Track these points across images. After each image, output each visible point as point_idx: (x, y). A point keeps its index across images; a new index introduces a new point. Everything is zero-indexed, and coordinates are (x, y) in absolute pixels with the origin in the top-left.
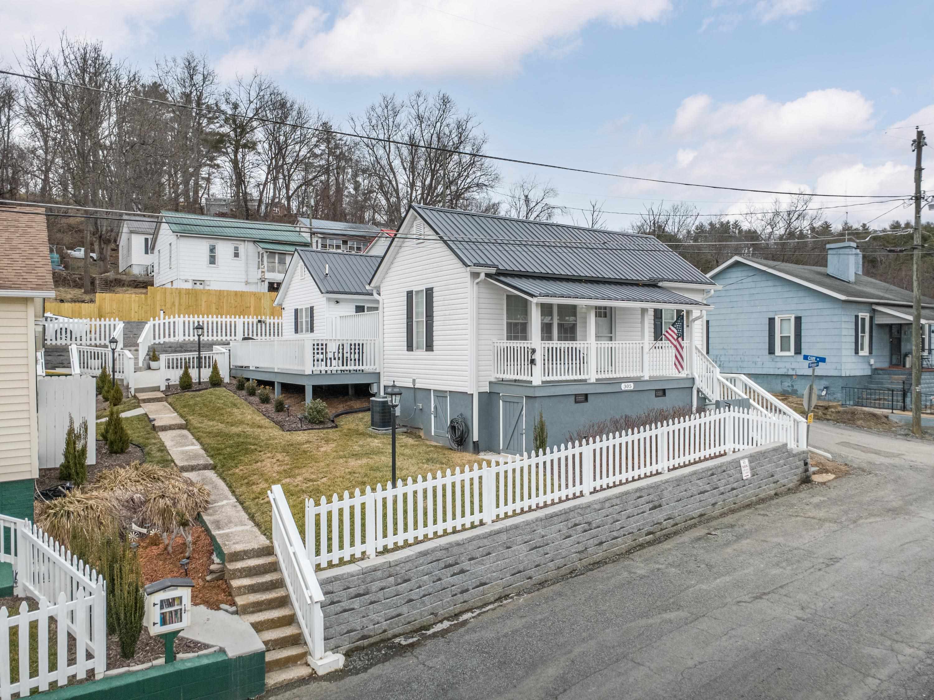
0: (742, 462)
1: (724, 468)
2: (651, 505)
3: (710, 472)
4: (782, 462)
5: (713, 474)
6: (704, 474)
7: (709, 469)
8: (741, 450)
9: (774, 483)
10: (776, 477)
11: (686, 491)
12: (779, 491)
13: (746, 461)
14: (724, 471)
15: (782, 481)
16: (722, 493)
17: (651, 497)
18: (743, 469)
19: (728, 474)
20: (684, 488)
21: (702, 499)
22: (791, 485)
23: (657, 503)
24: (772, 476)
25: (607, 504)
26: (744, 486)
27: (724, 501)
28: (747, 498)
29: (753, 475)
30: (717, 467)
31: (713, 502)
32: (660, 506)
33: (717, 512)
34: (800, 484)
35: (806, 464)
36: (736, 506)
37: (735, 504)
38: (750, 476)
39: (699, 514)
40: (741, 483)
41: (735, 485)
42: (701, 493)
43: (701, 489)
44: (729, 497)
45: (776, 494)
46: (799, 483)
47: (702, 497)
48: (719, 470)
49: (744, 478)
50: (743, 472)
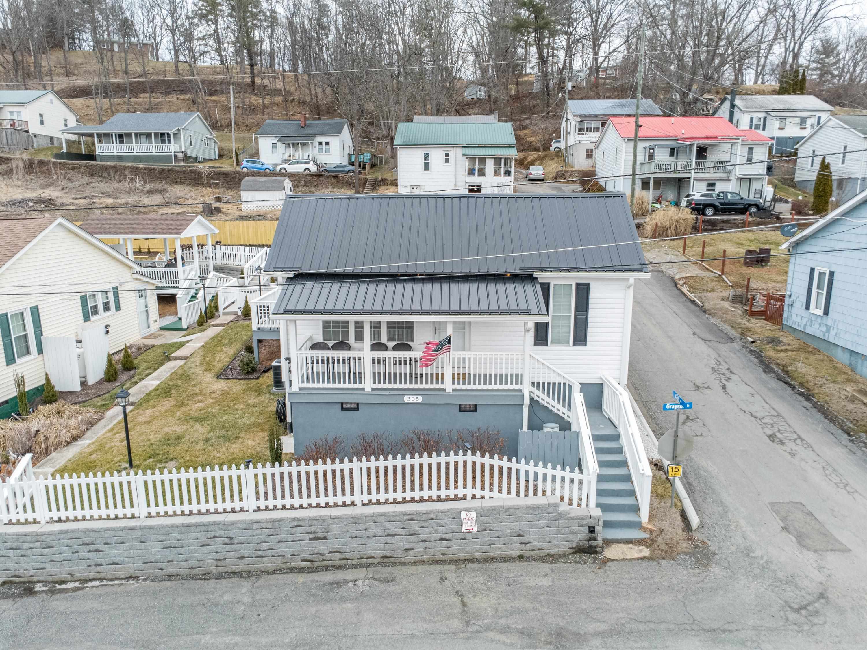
0: (464, 514)
1: (432, 516)
2: (312, 536)
3: (409, 517)
4: (542, 523)
5: (412, 520)
6: (398, 518)
7: (405, 514)
9: (521, 543)
10: (526, 539)
11: (366, 529)
12: (527, 553)
13: (473, 514)
14: (432, 519)
15: (538, 545)
16: (425, 541)
17: (313, 529)
18: (463, 521)
19: (437, 523)
20: (364, 527)
21: (389, 541)
22: (552, 551)
23: (320, 535)
24: (520, 535)
25: (255, 526)
26: (464, 539)
27: (426, 548)
28: (467, 552)
29: (484, 530)
30: (419, 514)
31: (407, 547)
32: (325, 538)
33: (411, 558)
34: (576, 552)
35: (592, 530)
36: (444, 558)
37: (443, 554)
38: (475, 529)
39: (382, 555)
40: (459, 536)
41: (447, 536)
42: (388, 535)
43: (391, 532)
44: (435, 547)
45: (521, 557)
46: (571, 551)
47: (389, 539)
48: (424, 517)
49: (464, 530)
50: (463, 525)
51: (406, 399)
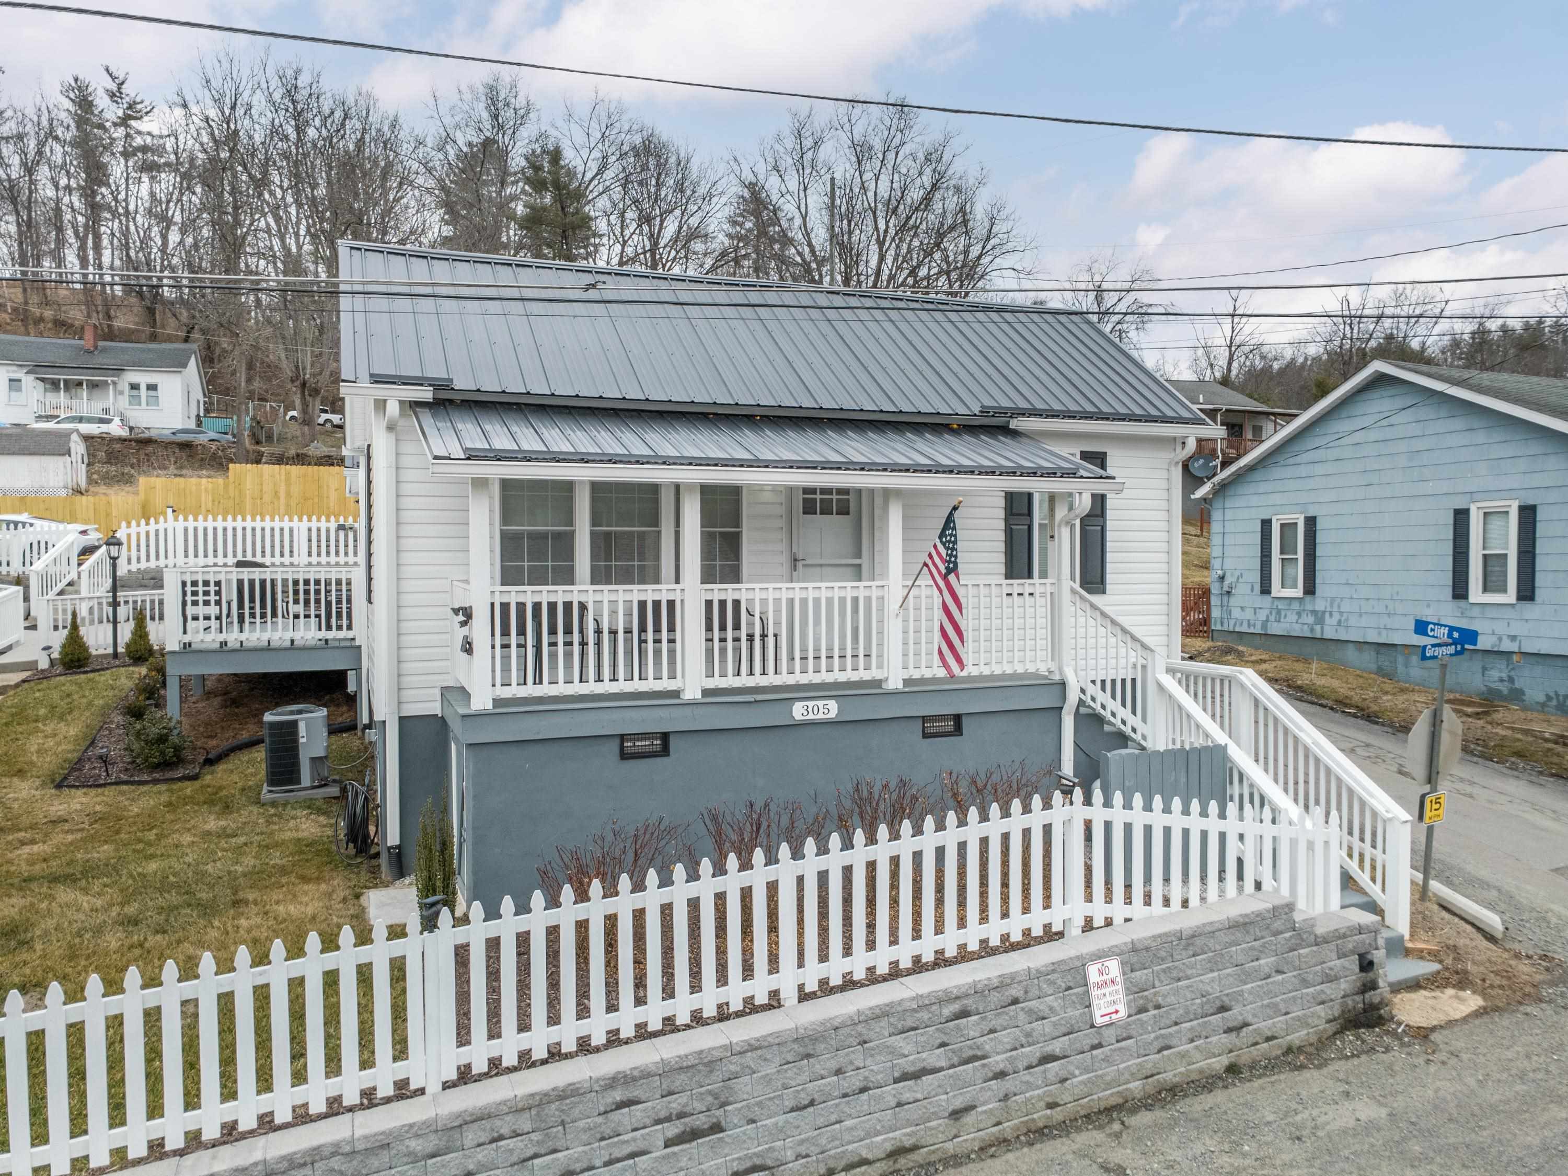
0: (1093, 973)
1: (1016, 991)
2: (672, 1130)
3: (955, 1007)
4: (1266, 962)
5: (964, 1014)
6: (924, 1015)
7: (947, 998)
8: (1118, 920)
9: (1229, 1030)
10: (1236, 1015)
11: (838, 1072)
12: (1245, 1056)
13: (1114, 967)
14: (1015, 1001)
15: (1265, 1025)
16: (1001, 1075)
17: (676, 1103)
18: (1095, 992)
19: (1030, 1011)
20: (833, 1065)
21: (907, 1096)
22: (1297, 1037)
23: (701, 1121)
24: (1223, 1009)
25: (471, 1136)
26: (1099, 1046)
27: (1006, 1097)
28: (1109, 1086)
29: (1142, 1010)
31: (958, 1103)
32: (717, 1128)
33: (969, 1138)
34: (1340, 1032)
35: (1366, 965)
36: (1057, 1115)
37: (1051, 1106)
38: (1123, 1013)
39: (889, 1147)
40: (1085, 1038)
41: (1056, 1047)
42: (905, 1077)
43: (908, 1064)
44: (1030, 1086)
45: (1233, 1069)
46: (1331, 1028)
47: (908, 1090)
48: (995, 997)
49: (1099, 1021)
50: (1095, 1002)
51: (799, 711)
